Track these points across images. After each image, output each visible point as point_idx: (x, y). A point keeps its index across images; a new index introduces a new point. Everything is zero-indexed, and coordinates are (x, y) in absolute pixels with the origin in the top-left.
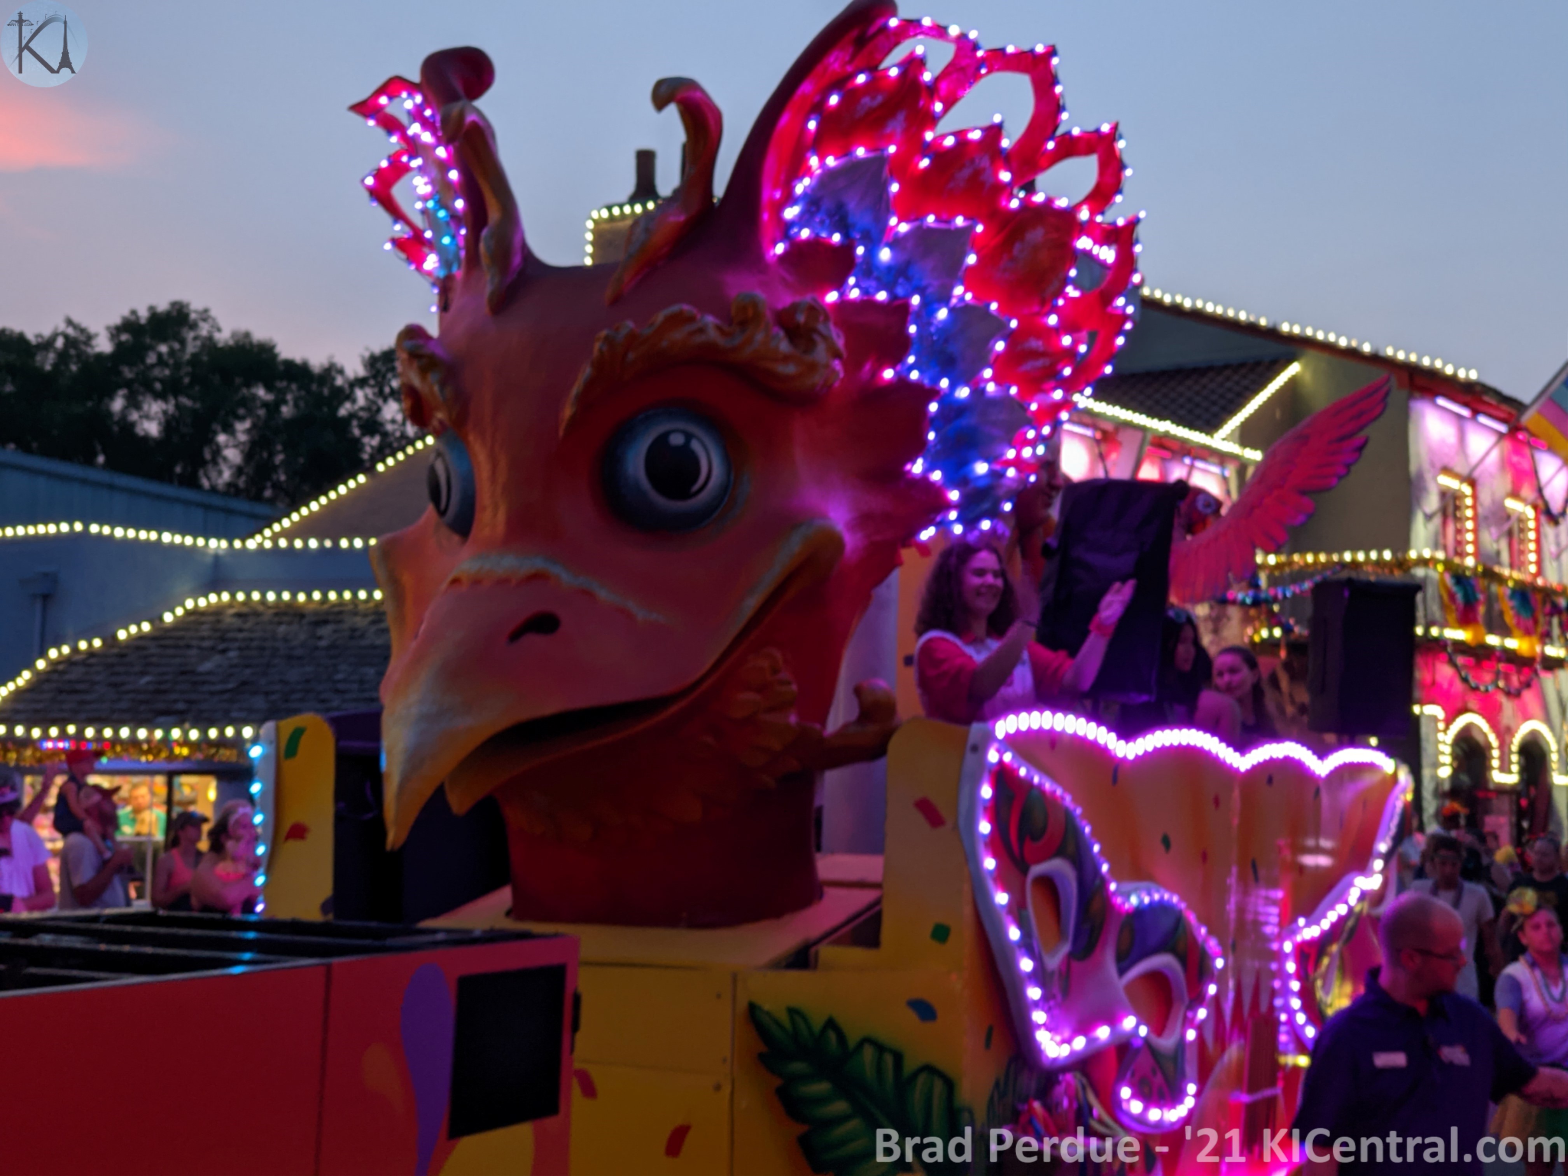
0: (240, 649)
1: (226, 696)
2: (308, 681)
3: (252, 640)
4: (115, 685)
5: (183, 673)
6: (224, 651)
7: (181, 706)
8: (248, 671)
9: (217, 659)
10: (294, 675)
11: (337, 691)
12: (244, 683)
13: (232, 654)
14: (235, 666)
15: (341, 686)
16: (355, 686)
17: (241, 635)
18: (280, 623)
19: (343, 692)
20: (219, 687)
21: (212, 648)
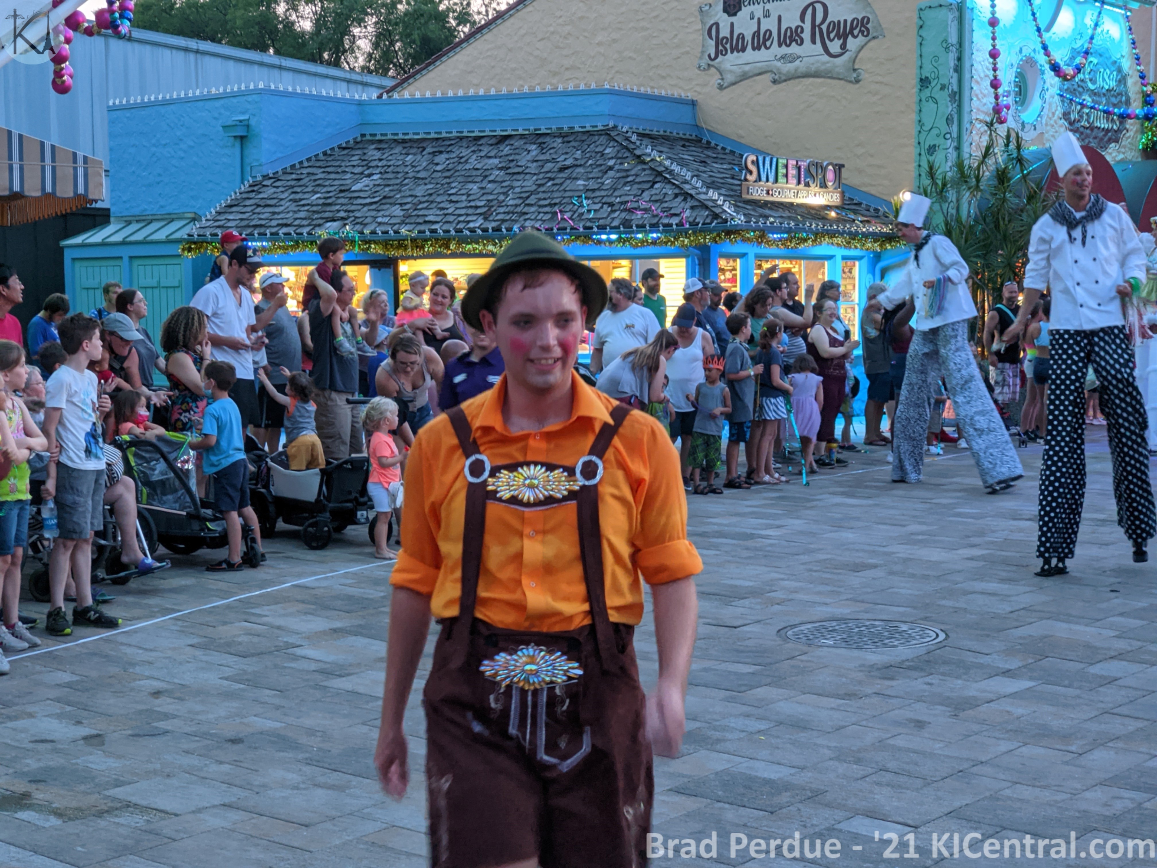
0: (381, 173)
1: (373, 207)
2: (431, 195)
3: (389, 166)
4: (295, 201)
5: (342, 191)
6: (370, 175)
7: (342, 214)
8: (387, 189)
9: (366, 181)
10: (420, 191)
11: (451, 201)
12: (385, 197)
13: (375, 177)
14: (379, 185)
15: (454, 198)
16: (464, 198)
17: (380, 164)
18: (408, 154)
19: (457, 202)
20: (368, 201)
21: (362, 173)
